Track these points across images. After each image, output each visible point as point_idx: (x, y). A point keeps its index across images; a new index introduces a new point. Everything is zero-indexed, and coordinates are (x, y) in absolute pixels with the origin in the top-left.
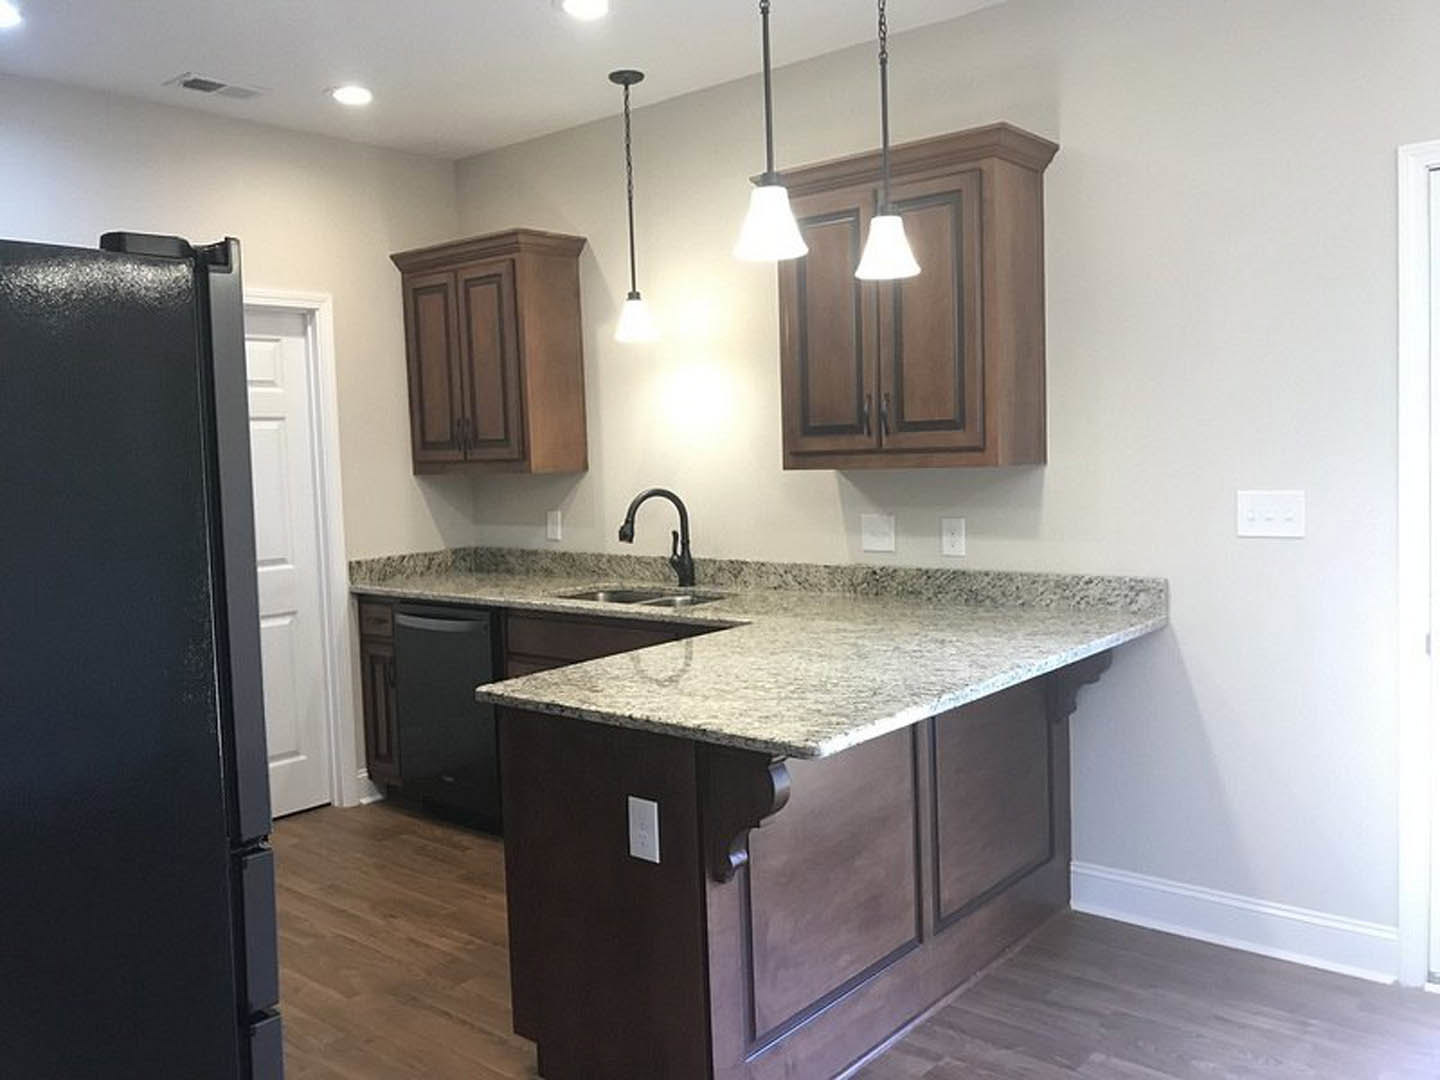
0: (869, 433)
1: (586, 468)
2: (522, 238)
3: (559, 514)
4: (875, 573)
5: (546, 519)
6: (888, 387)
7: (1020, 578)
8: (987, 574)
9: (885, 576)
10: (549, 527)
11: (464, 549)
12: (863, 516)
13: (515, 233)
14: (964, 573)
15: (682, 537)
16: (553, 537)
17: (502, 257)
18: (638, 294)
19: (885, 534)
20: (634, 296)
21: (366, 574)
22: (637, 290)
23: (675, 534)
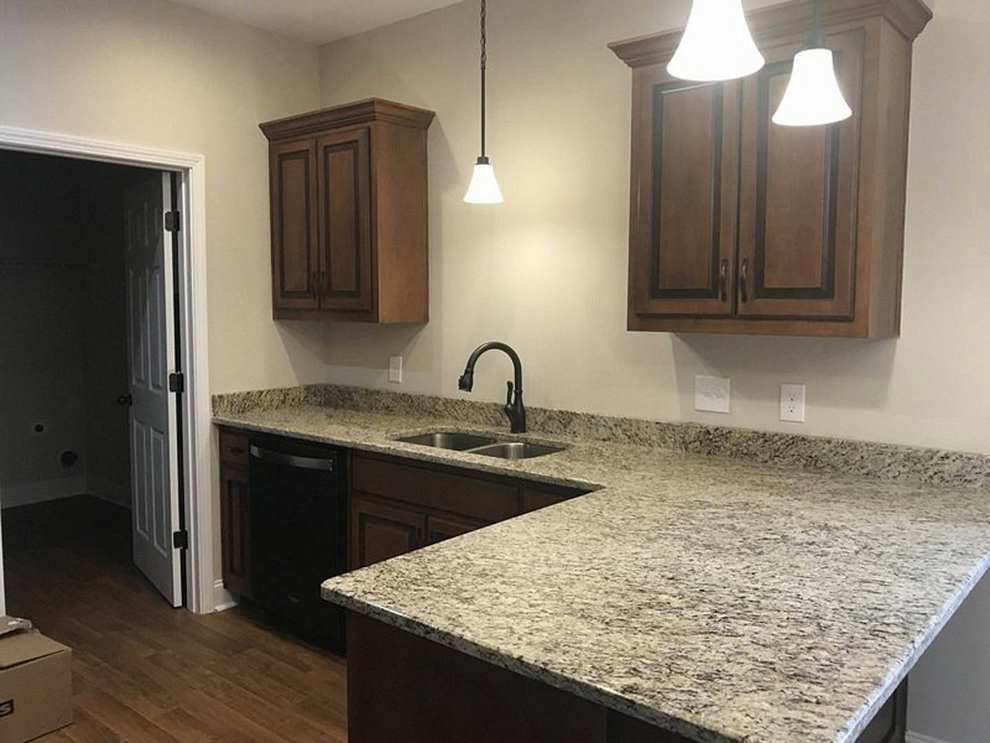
0: (724, 299)
1: (426, 319)
2: (377, 108)
3: (401, 358)
4: (708, 432)
5: (389, 363)
6: (747, 252)
7: (865, 447)
8: (829, 442)
9: (718, 436)
10: (391, 370)
11: (315, 386)
12: (698, 377)
13: (372, 103)
14: (804, 439)
15: (516, 387)
16: (395, 379)
17: (359, 126)
18: (487, 159)
19: (719, 396)
20: (483, 160)
21: (227, 406)
22: (486, 155)
23: (510, 384)
